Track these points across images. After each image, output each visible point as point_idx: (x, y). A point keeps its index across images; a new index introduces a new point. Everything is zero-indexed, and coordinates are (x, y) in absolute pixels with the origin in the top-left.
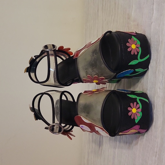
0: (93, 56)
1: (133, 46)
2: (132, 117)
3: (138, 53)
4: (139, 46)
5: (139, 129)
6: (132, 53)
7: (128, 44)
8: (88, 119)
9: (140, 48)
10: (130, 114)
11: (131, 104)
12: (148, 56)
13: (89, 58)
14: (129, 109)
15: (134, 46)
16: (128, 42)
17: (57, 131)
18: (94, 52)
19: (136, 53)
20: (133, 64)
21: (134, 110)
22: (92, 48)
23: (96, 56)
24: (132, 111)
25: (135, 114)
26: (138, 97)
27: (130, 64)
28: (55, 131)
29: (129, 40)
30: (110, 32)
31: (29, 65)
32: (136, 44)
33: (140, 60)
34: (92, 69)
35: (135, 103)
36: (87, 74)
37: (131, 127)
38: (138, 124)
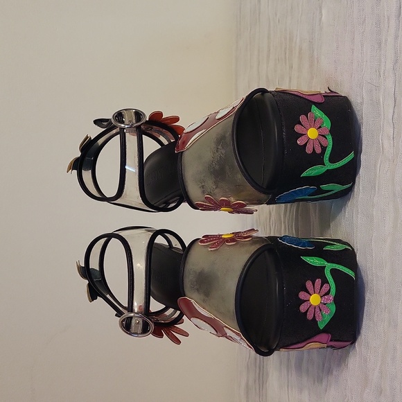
0: (217, 151)
1: (312, 133)
2: (310, 317)
3: (324, 149)
4: (327, 133)
5: (331, 341)
6: (309, 150)
7: (298, 128)
8: (207, 308)
9: (330, 138)
10: (303, 308)
11: (309, 284)
12: (351, 156)
13: (208, 156)
14: (302, 295)
15: (314, 132)
16: (300, 123)
17: (140, 330)
18: (220, 140)
19: (318, 151)
20: (312, 175)
21: (315, 299)
22: (216, 131)
23: (223, 152)
24: (309, 300)
25: (317, 310)
26: (329, 264)
27: (304, 174)
28: (133, 329)
29: (302, 118)
30: (263, 91)
31: (79, 154)
32: (320, 127)
33: (330, 166)
34: (216, 183)
35: (318, 281)
36: (203, 192)
37: (309, 338)
38: (325, 331)
